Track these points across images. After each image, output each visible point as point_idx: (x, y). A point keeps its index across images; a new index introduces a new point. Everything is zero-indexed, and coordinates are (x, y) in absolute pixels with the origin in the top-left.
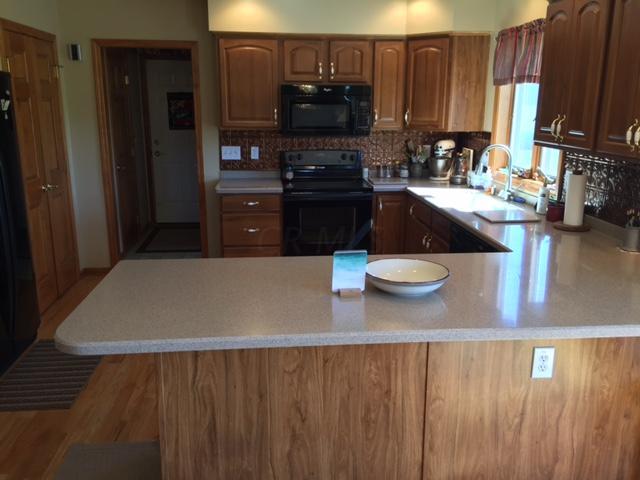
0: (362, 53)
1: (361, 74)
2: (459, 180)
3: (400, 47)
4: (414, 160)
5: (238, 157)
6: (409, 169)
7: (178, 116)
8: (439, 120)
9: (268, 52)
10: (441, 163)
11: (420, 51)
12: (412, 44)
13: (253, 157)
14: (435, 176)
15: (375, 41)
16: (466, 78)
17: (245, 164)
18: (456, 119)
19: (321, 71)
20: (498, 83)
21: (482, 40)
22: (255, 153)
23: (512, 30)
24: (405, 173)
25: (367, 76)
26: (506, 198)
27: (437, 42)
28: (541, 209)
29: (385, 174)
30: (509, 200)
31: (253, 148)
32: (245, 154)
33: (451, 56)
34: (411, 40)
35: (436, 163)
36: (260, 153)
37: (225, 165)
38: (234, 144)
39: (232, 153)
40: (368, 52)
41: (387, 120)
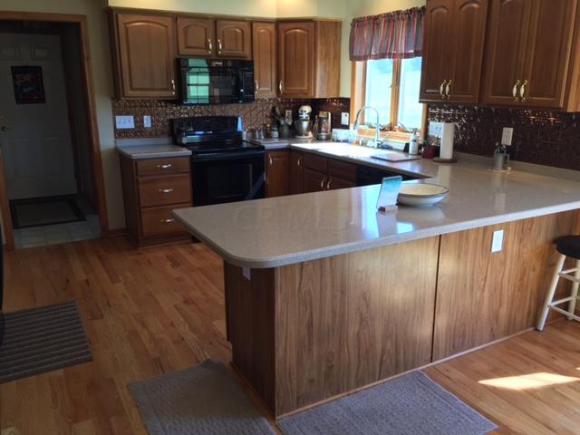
0: (243, 31)
1: (243, 50)
2: (324, 137)
3: (272, 28)
4: (282, 123)
5: (131, 125)
6: (278, 131)
7: (25, 90)
8: (309, 88)
9: (163, 28)
10: (305, 124)
11: (288, 32)
12: (281, 26)
13: (146, 126)
14: (301, 135)
15: (252, 22)
16: (327, 55)
17: (138, 131)
18: (321, 88)
19: (211, 46)
20: (353, 58)
21: (336, 25)
22: (147, 121)
23: (369, 18)
24: (276, 134)
25: (247, 52)
26: (376, 146)
27: (303, 25)
28: (413, 151)
29: (260, 135)
30: (378, 148)
31: (145, 117)
32: (139, 122)
33: (315, 37)
34: (279, 23)
35: (301, 124)
36: (152, 121)
37: (120, 134)
38: (128, 114)
39: (126, 122)
40: (247, 30)
41: (265, 89)
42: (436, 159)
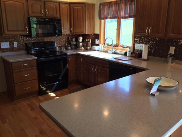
0: (56, 7)
1: (56, 14)
2: (89, 49)
3: (67, 5)
4: (72, 43)
5: (9, 47)
6: (70, 47)
8: (83, 30)
9: (22, 4)
10: (81, 44)
11: (74, 8)
12: (71, 5)
13: (15, 46)
14: (79, 48)
15: (60, 3)
16: (90, 17)
17: (12, 49)
18: (88, 30)
19: (43, 12)
21: (93, 5)
22: (15, 44)
23: (108, 3)
24: (70, 48)
25: (58, 15)
26: (112, 53)
27: (80, 5)
28: (129, 55)
29: (63, 49)
30: (113, 53)
31: (14, 43)
32: (12, 45)
33: (85, 10)
34: (70, 4)
35: (80, 44)
36: (18, 44)
37: (3, 50)
38: (6, 41)
39: (6, 45)
40: (58, 6)
41: (66, 30)
42: (140, 58)
